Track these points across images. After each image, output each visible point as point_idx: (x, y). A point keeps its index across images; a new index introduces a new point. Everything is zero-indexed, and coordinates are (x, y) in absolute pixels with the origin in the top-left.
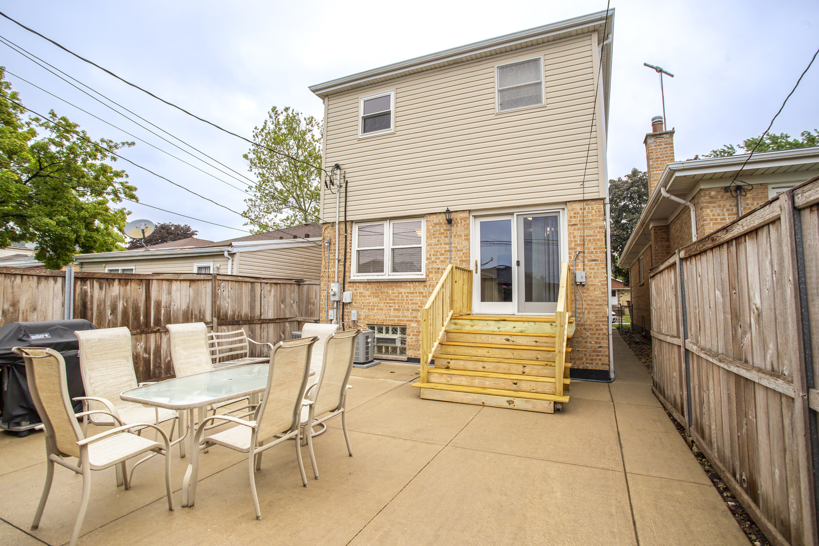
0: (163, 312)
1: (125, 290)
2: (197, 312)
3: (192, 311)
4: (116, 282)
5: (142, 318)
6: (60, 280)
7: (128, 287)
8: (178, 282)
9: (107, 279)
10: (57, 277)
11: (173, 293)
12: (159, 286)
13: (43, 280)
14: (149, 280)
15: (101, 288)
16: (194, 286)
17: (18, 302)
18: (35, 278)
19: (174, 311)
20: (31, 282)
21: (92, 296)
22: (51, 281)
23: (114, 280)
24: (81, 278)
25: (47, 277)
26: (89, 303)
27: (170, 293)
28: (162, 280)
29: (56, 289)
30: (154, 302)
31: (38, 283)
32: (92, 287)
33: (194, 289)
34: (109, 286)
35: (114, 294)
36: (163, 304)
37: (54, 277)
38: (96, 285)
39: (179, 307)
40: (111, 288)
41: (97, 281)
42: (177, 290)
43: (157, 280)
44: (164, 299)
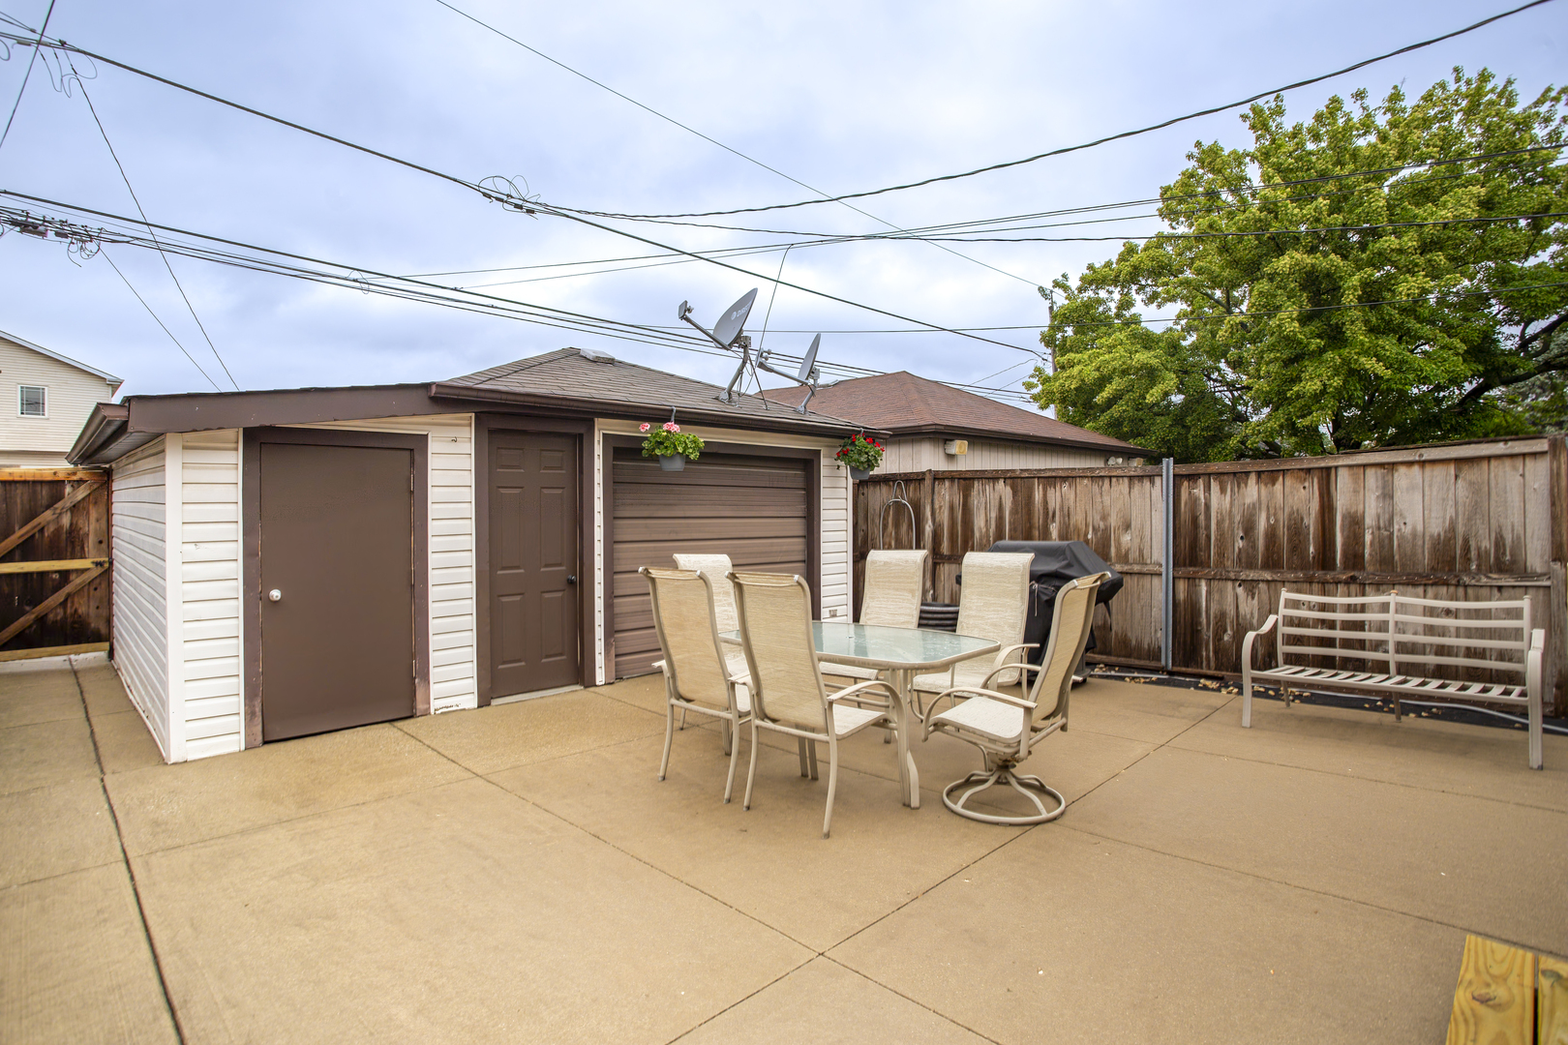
0: (1368, 538)
1: (1272, 495)
2: (1487, 544)
3: (1466, 541)
4: (1253, 479)
5: (1312, 549)
6: (1157, 480)
7: (1278, 486)
8: (1416, 468)
9: (1235, 474)
10: (1154, 476)
11: (1397, 495)
12: (1356, 481)
13: (1136, 482)
14: (1328, 469)
15: (1223, 490)
16: (1471, 474)
17: (1108, 515)
18: (1126, 480)
19: (1402, 537)
20: (1121, 486)
21: (1208, 507)
22: (1147, 483)
23: (1247, 474)
24: (1189, 475)
25: (1141, 478)
26: (1202, 518)
27: (1387, 495)
28: (1365, 466)
29: (1153, 495)
30: (1344, 517)
31: (1130, 488)
32: (1208, 488)
33: (1471, 483)
34: (1239, 487)
35: (1248, 501)
36: (1369, 521)
37: (1150, 476)
38: (1215, 486)
39: (1420, 528)
40: (1242, 490)
41: (1215, 480)
42: (1411, 488)
43: (1350, 467)
44: (1371, 510)
